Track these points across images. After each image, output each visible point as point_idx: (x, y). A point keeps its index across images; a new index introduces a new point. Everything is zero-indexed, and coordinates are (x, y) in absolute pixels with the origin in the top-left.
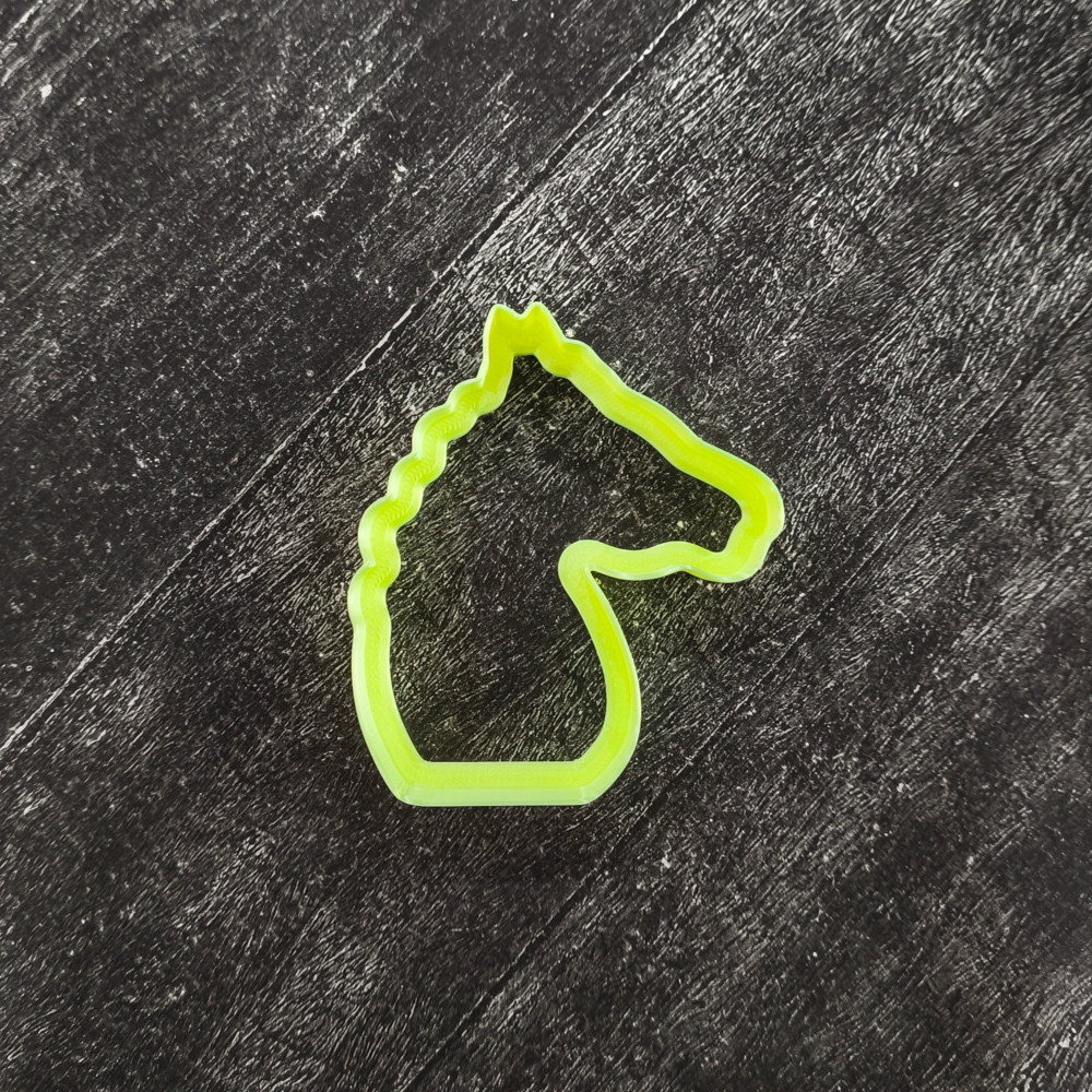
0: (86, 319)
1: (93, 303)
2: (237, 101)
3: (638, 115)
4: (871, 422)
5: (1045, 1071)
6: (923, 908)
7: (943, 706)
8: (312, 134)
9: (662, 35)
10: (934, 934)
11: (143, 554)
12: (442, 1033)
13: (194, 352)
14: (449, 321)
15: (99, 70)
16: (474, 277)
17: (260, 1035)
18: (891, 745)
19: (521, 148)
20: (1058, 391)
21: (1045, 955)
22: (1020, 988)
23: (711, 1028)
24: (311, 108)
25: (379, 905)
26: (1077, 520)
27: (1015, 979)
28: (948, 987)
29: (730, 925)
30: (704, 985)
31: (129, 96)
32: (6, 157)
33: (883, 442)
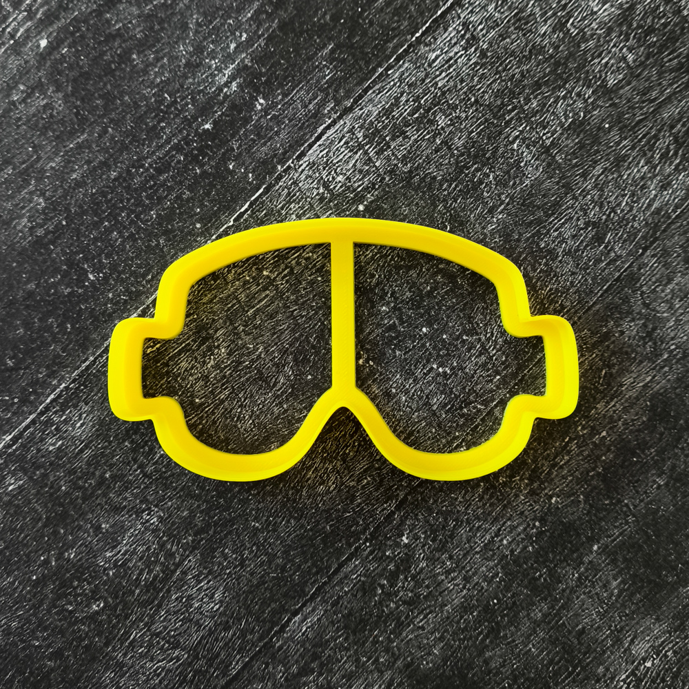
0: (61, 186)
1: (66, 176)
2: (161, 54)
3: (410, 74)
4: (546, 271)
5: (636, 681)
6: (564, 576)
7: (583, 451)
8: (207, 77)
9: (427, 25)
10: (571, 592)
11: (90, 333)
12: (261, 639)
13: (127, 209)
14: (286, 197)
15: (77, 31)
16: (303, 170)
17: (148, 633)
18: (549, 473)
19: (336, 91)
20: (664, 258)
21: (639, 608)
22: (622, 628)
23: (428, 644)
24: (207, 61)
25: (225, 557)
26: (673, 339)
27: (619, 623)
28: (577, 626)
29: (443, 580)
30: (425, 617)
31: (95, 48)
32: (17, 83)
33: (554, 284)
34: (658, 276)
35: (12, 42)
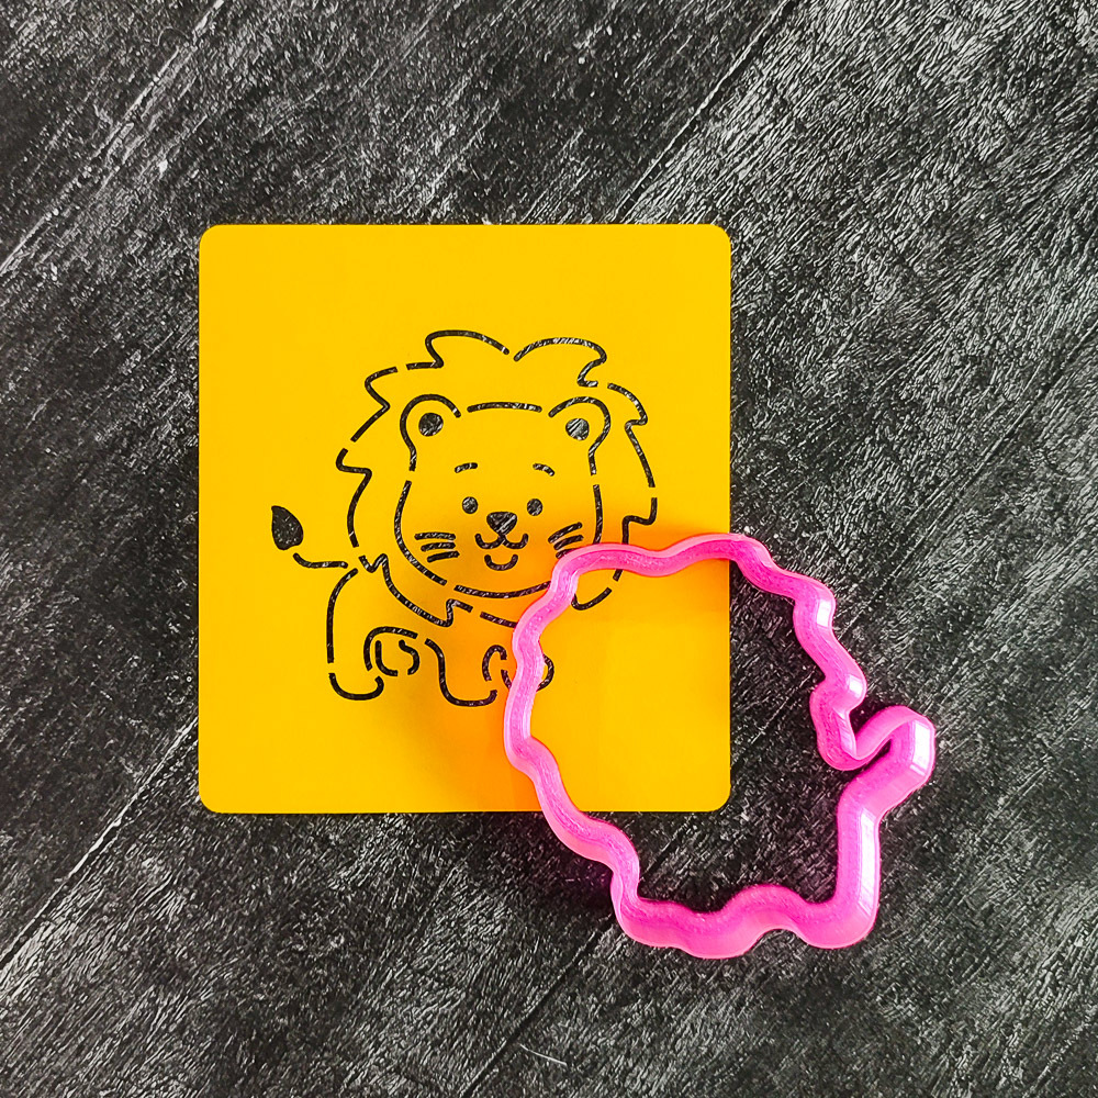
2: (335, 167)
3: (698, 165)
4: (911, 432)
5: (1063, 966)
6: (962, 842)
7: (978, 675)
8: (405, 195)
9: (716, 90)
10: (971, 862)
12: (561, 965)
15: (209, 145)
17: (410, 971)
19: (594, 200)
21: (1062, 874)
22: (1042, 901)
23: (787, 948)
24: (402, 170)
25: (503, 863)
26: (1090, 510)
27: (1038, 894)
28: (983, 904)
29: (800, 865)
31: (238, 167)
32: (132, 228)
33: (923, 450)
34: (1065, 425)
35: (117, 169)
